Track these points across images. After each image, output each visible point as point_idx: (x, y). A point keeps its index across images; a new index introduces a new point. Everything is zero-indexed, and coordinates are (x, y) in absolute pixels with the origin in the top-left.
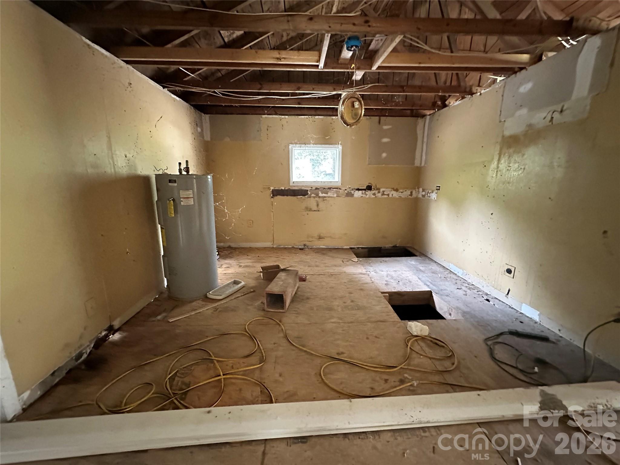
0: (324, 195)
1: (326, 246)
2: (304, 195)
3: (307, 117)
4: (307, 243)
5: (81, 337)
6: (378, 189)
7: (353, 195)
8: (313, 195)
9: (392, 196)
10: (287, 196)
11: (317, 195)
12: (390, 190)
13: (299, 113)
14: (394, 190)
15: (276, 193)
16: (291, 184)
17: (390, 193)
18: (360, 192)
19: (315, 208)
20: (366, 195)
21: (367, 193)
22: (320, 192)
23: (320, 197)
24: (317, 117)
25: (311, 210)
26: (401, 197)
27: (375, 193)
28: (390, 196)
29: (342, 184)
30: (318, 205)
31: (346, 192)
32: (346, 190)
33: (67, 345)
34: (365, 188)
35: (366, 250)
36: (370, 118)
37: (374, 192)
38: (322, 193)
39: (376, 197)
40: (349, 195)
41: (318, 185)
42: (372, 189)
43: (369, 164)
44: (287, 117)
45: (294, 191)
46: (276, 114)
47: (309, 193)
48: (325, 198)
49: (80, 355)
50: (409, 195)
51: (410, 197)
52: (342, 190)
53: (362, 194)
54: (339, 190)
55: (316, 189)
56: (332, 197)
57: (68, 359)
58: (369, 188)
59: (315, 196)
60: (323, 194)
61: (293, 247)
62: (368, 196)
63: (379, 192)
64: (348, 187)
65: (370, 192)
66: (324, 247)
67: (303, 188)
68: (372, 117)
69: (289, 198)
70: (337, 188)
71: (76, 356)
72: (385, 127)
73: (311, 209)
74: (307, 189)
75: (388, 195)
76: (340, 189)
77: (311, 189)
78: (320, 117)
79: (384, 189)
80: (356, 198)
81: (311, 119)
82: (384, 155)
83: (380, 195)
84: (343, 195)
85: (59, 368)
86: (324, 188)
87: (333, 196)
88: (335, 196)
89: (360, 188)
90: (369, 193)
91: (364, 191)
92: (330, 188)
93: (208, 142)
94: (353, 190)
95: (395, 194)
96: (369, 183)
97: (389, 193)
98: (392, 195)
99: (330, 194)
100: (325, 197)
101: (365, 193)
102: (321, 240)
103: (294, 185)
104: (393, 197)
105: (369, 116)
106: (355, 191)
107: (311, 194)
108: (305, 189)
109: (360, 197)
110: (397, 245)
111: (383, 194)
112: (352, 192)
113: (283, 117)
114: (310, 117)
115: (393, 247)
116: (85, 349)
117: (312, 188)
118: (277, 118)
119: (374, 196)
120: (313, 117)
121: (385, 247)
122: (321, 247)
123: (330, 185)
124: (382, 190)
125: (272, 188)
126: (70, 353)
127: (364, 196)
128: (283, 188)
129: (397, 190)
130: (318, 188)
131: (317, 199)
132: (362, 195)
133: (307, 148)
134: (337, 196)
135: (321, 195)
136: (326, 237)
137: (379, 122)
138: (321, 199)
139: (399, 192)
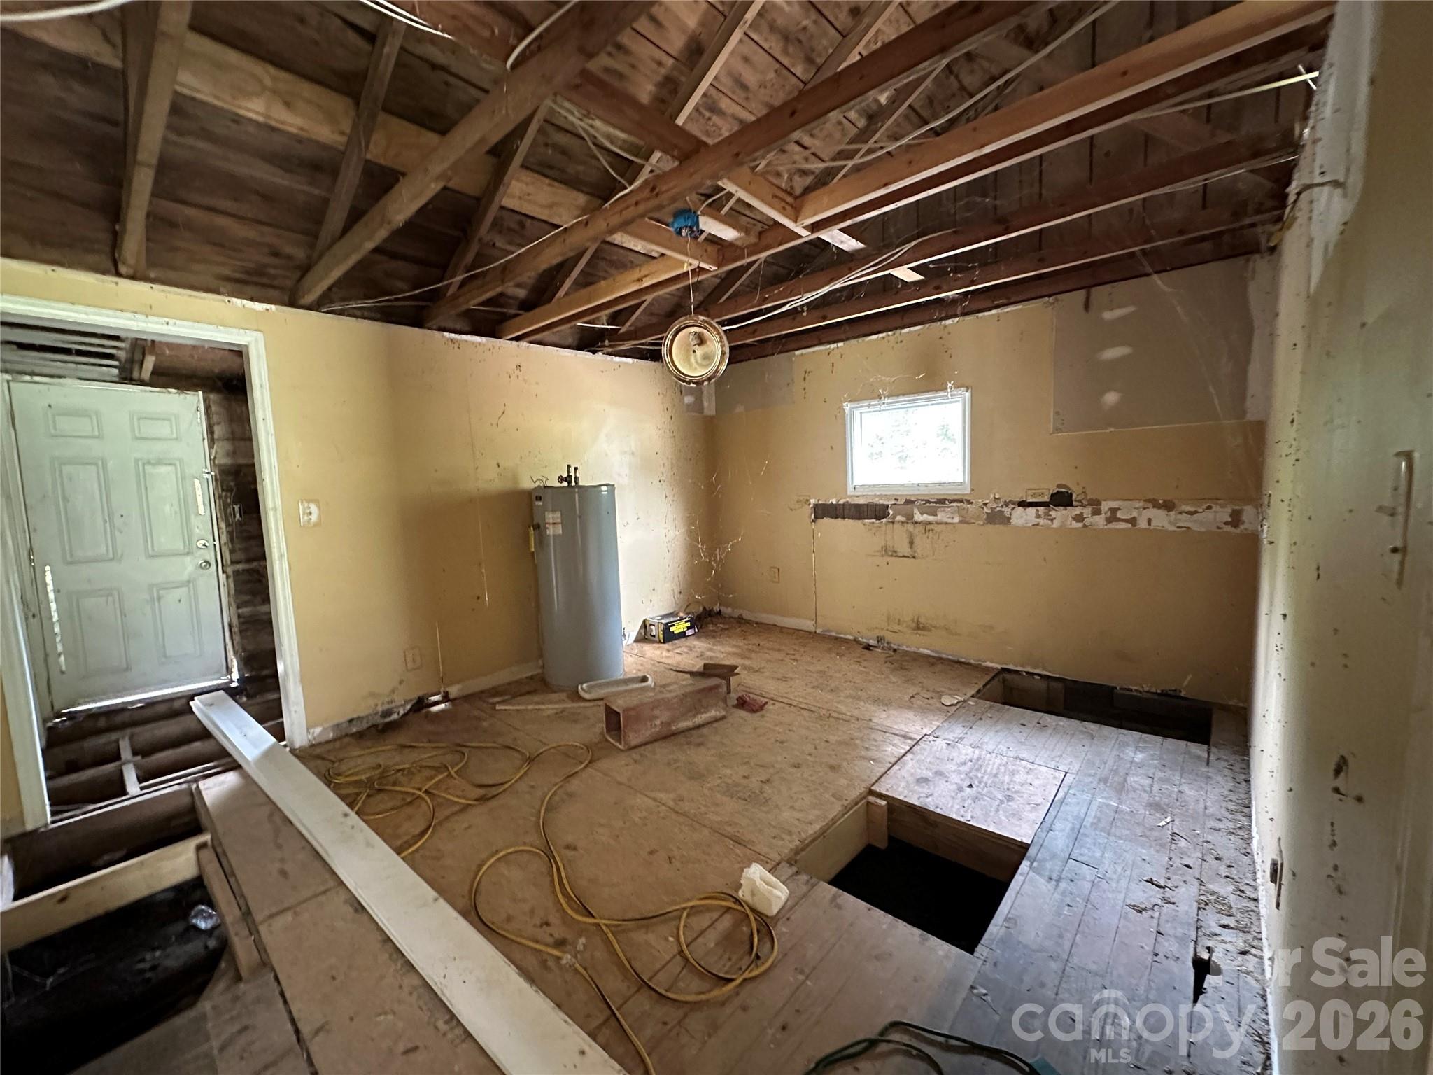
0: (926, 517)
1: (933, 651)
2: (879, 518)
3: (884, 334)
4: (889, 636)
5: (393, 691)
6: (1095, 505)
7: (1010, 518)
8: (899, 518)
9: (1149, 524)
10: (844, 518)
11: (910, 517)
12: (1141, 504)
13: (865, 329)
14: (1156, 505)
15: (824, 511)
16: (850, 491)
17: (1140, 515)
18: (1032, 511)
19: (904, 549)
20: (1052, 520)
21: (1053, 513)
22: (916, 511)
23: (916, 523)
24: (906, 330)
25: (894, 554)
26: (1189, 528)
27: (1082, 513)
28: (1142, 524)
29: (972, 490)
30: (911, 543)
31: (986, 510)
32: (985, 504)
33: (372, 695)
34: (1046, 499)
35: (1059, 686)
36: (1057, 300)
37: (1078, 511)
38: (922, 514)
39: (1085, 526)
40: (997, 518)
41: (911, 493)
42: (1074, 503)
43: (1057, 430)
44: (840, 344)
45: (858, 507)
46: (821, 344)
47: (891, 512)
48: (929, 527)
49: (387, 713)
50: (1226, 523)
51: (1228, 528)
52: (974, 506)
53: (1038, 516)
54: (965, 505)
55: (908, 502)
56: (946, 523)
57: (370, 711)
58: (1062, 499)
59: (903, 519)
60: (925, 515)
61: (855, 640)
62: (1056, 524)
63: (1097, 512)
64: (992, 496)
65: (1064, 512)
66: (928, 652)
67: (877, 501)
68: (1059, 296)
69: (848, 522)
70: (962, 501)
71: (383, 712)
72: (1108, 315)
73: (895, 552)
74: (886, 503)
75: (1133, 521)
76: (969, 502)
77: (893, 502)
78: (913, 329)
79: (1114, 504)
80: (1016, 527)
81: (892, 339)
82: (1111, 398)
83: (1099, 521)
84: (978, 518)
85: (359, 718)
86: (928, 501)
87: (949, 520)
88: (956, 520)
89: (1030, 500)
90: (1061, 515)
91: (1041, 509)
92: (942, 501)
93: (712, 418)
94: (1007, 504)
95: (1161, 519)
96: (1059, 486)
97: (1135, 514)
98: (1149, 521)
99: (941, 516)
100: (930, 523)
101: (1047, 514)
102: (920, 632)
103: (857, 494)
104: (1152, 527)
105: (1049, 296)
106: (1013, 509)
107: (894, 516)
108: (881, 502)
109: (1030, 525)
110: (1183, 694)
111: (1113, 517)
112: (1006, 510)
113: (833, 346)
114: (890, 333)
115: (1163, 694)
116: (398, 707)
117: (896, 500)
118: (821, 351)
119: (1080, 525)
120: (898, 331)
121: (1131, 690)
122: (921, 650)
123: (943, 492)
124: (1105, 506)
125: (813, 501)
126: (376, 705)
127: (1041, 521)
128: (834, 501)
129: (1168, 506)
130: (913, 499)
131: (910, 527)
132: (1038, 520)
133: (883, 407)
134: (961, 522)
135: (918, 517)
136: (935, 627)
137: (1087, 306)
138: (920, 528)
139: (1180, 513)
